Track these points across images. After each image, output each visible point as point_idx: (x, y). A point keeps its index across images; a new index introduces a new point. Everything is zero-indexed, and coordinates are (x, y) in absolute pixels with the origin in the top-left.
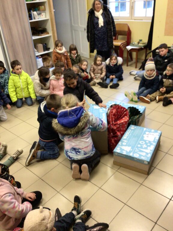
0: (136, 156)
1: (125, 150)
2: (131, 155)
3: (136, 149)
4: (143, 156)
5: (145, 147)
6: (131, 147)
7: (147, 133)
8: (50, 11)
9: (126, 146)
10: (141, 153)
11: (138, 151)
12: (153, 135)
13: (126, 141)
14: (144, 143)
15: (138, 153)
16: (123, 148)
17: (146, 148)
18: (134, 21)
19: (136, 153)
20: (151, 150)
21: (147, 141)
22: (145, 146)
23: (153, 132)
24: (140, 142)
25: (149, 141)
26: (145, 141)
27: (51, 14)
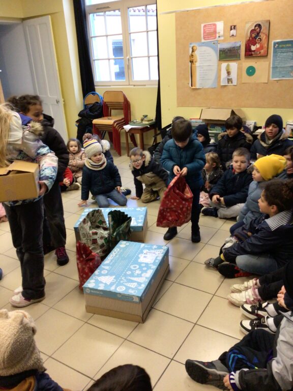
0: (121, 290)
1: (103, 283)
2: (112, 289)
3: (123, 278)
4: (132, 288)
5: (138, 274)
6: (114, 276)
7: (145, 251)
9: (106, 275)
10: (129, 285)
11: (125, 281)
12: (154, 253)
13: (107, 267)
14: (138, 267)
15: (125, 284)
16: (100, 280)
17: (139, 276)
18: (133, 87)
19: (122, 284)
20: (146, 278)
21: (143, 263)
22: (138, 272)
23: (155, 249)
24: (132, 267)
25: (145, 263)
26: (140, 264)
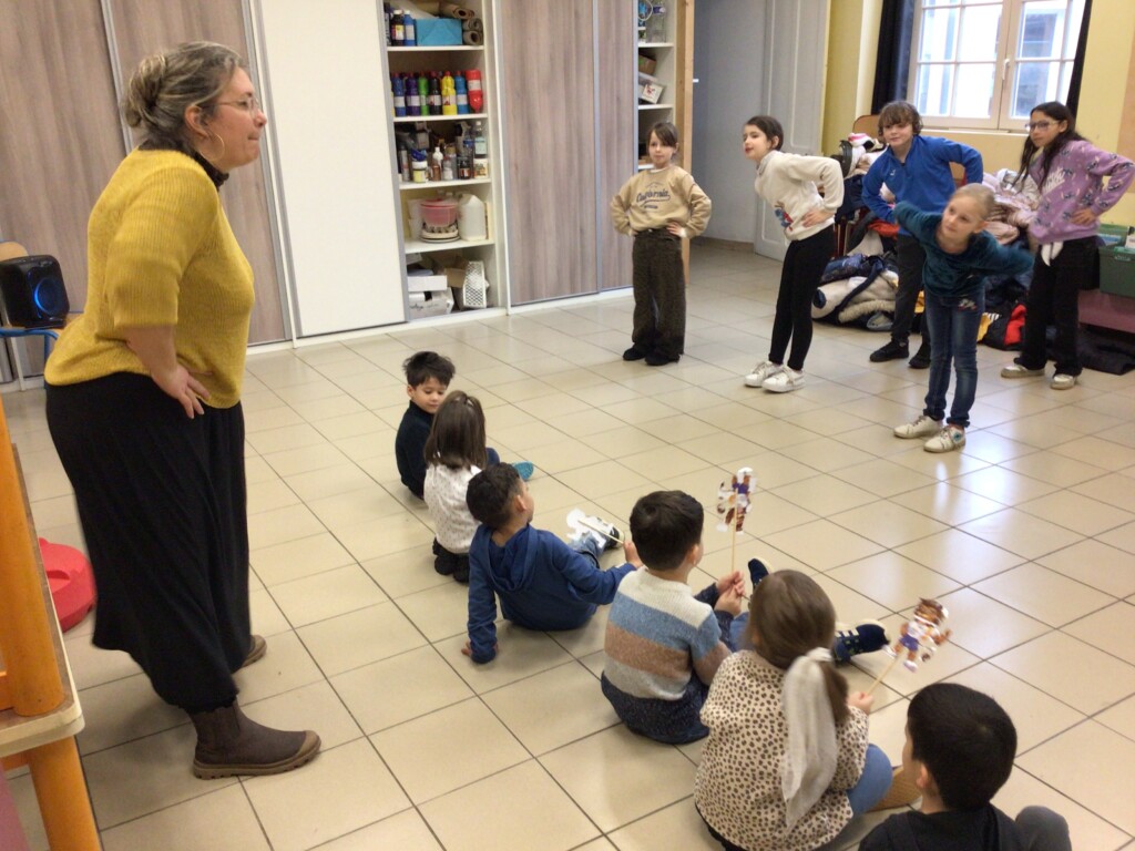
8: (681, 82)
18: (1006, 134)
27: (683, 90)
